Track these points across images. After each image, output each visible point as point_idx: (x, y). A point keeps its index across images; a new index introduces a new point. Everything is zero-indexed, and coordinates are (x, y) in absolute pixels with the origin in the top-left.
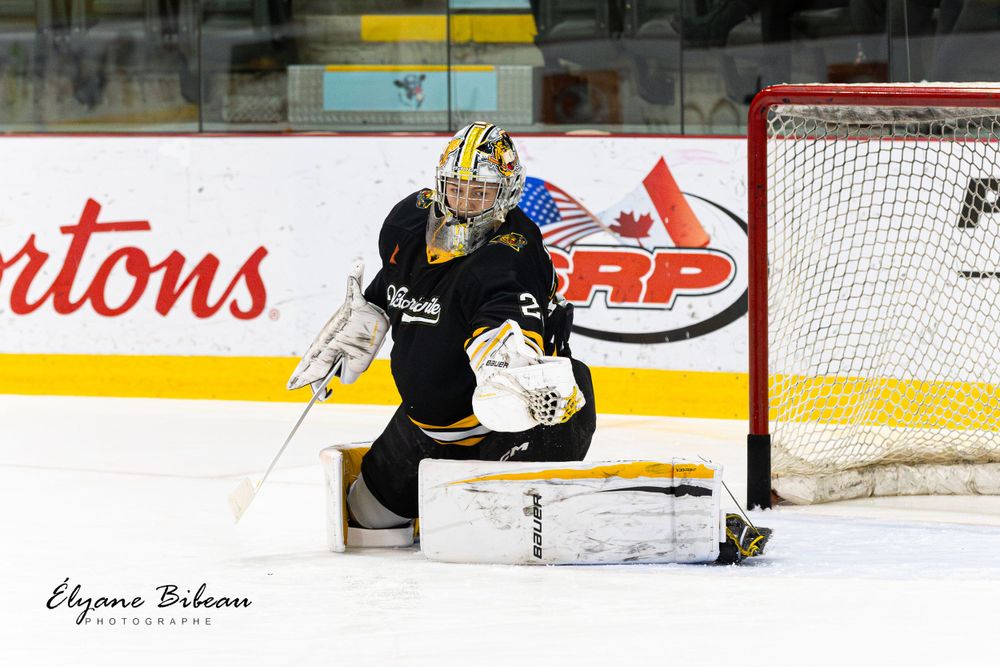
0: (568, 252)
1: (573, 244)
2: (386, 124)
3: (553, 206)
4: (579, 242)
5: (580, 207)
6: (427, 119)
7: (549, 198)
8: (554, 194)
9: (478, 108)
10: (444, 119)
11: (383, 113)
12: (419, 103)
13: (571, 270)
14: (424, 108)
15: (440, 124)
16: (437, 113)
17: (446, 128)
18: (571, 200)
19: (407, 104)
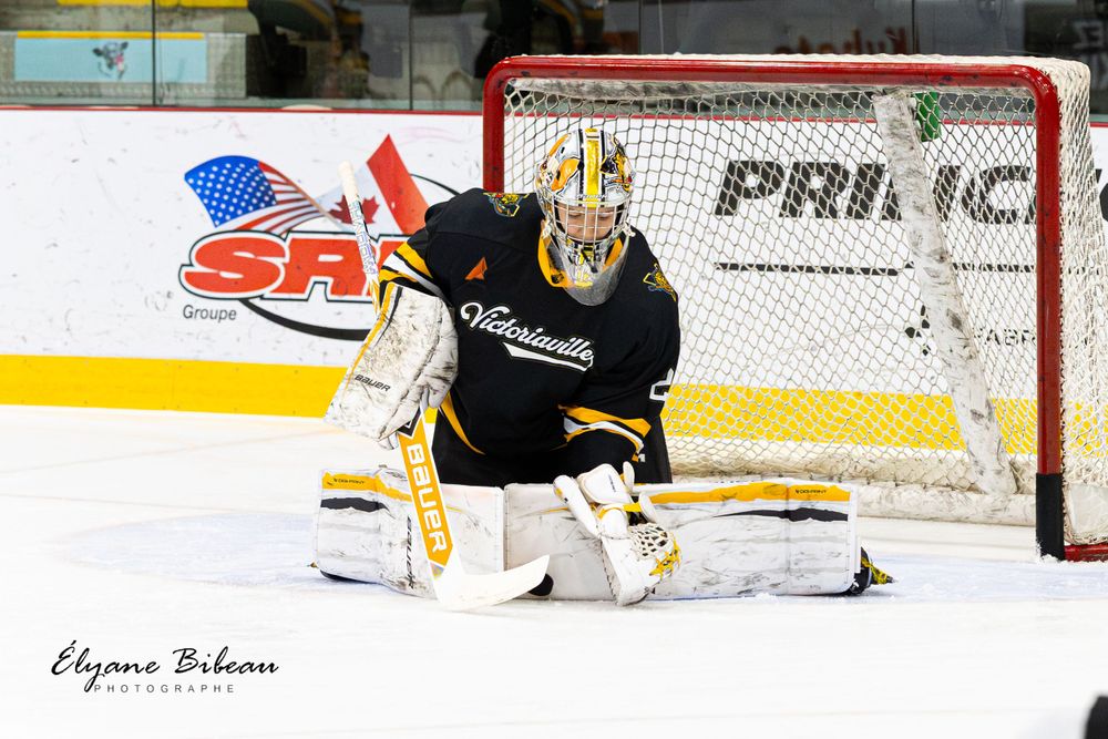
0: (284, 240)
1: (289, 231)
2: (84, 96)
3: (269, 188)
4: (295, 229)
5: (298, 191)
6: (128, 91)
7: (264, 179)
8: (269, 176)
9: (184, 80)
10: (148, 91)
11: (81, 85)
12: (121, 73)
13: (287, 259)
14: (125, 79)
15: (143, 97)
16: (140, 85)
17: (150, 102)
18: (288, 182)
19: (107, 75)
